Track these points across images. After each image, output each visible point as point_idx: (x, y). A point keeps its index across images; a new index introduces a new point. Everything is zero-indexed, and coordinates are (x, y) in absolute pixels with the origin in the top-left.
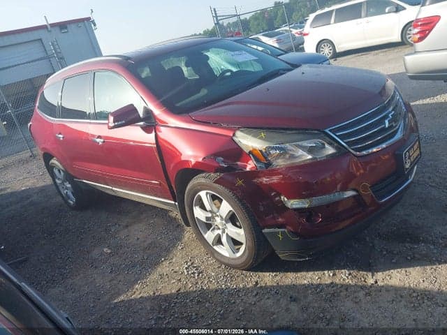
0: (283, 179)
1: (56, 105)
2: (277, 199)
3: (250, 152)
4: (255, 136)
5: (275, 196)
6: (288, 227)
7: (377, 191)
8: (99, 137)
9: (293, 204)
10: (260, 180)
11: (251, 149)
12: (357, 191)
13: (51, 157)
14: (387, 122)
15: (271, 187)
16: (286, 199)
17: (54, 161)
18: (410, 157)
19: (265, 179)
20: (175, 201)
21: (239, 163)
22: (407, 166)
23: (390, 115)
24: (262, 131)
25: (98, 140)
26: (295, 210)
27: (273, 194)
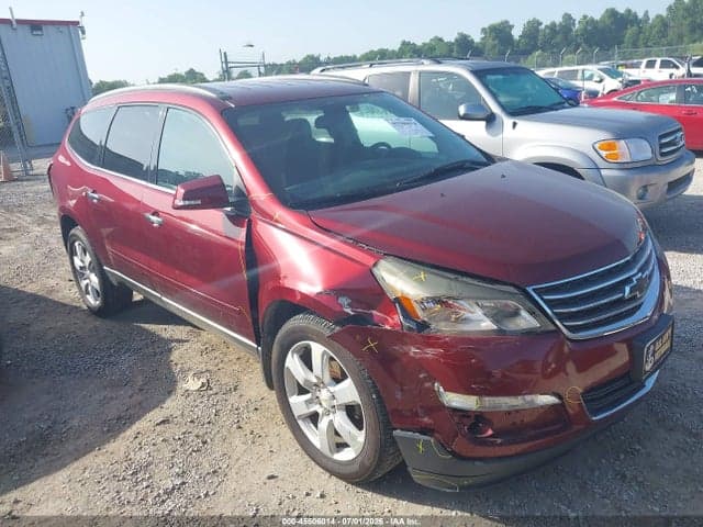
0: (442, 356)
1: (98, 143)
2: (427, 385)
3: (397, 299)
4: (410, 275)
5: (425, 380)
6: (437, 435)
7: (592, 400)
8: (156, 213)
9: (455, 400)
10: (405, 348)
11: (399, 295)
12: (560, 397)
13: (74, 225)
14: (627, 289)
15: (421, 364)
16: (442, 390)
17: (78, 231)
18: (654, 352)
19: (413, 350)
20: (259, 346)
21: (374, 312)
22: (648, 367)
23: (634, 279)
24: (422, 267)
25: (154, 218)
26: (455, 410)
27: (421, 376)
